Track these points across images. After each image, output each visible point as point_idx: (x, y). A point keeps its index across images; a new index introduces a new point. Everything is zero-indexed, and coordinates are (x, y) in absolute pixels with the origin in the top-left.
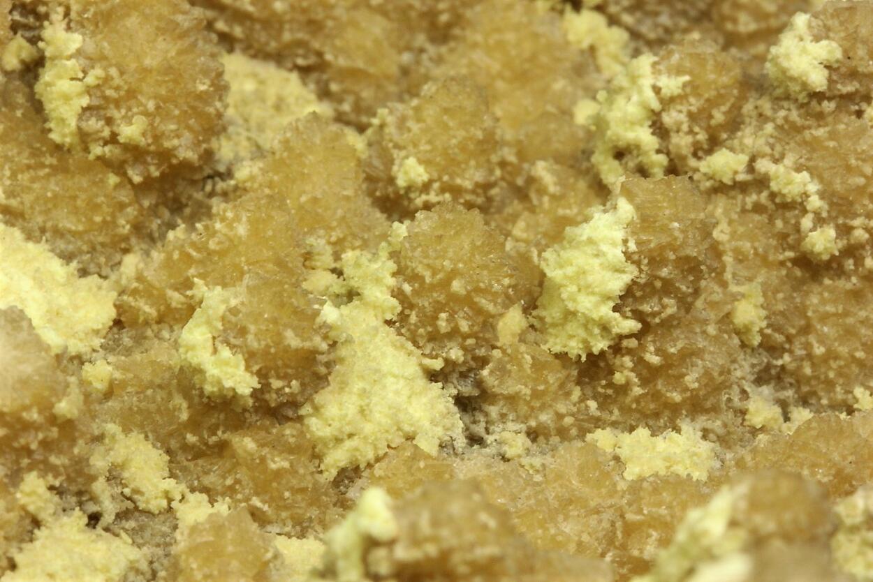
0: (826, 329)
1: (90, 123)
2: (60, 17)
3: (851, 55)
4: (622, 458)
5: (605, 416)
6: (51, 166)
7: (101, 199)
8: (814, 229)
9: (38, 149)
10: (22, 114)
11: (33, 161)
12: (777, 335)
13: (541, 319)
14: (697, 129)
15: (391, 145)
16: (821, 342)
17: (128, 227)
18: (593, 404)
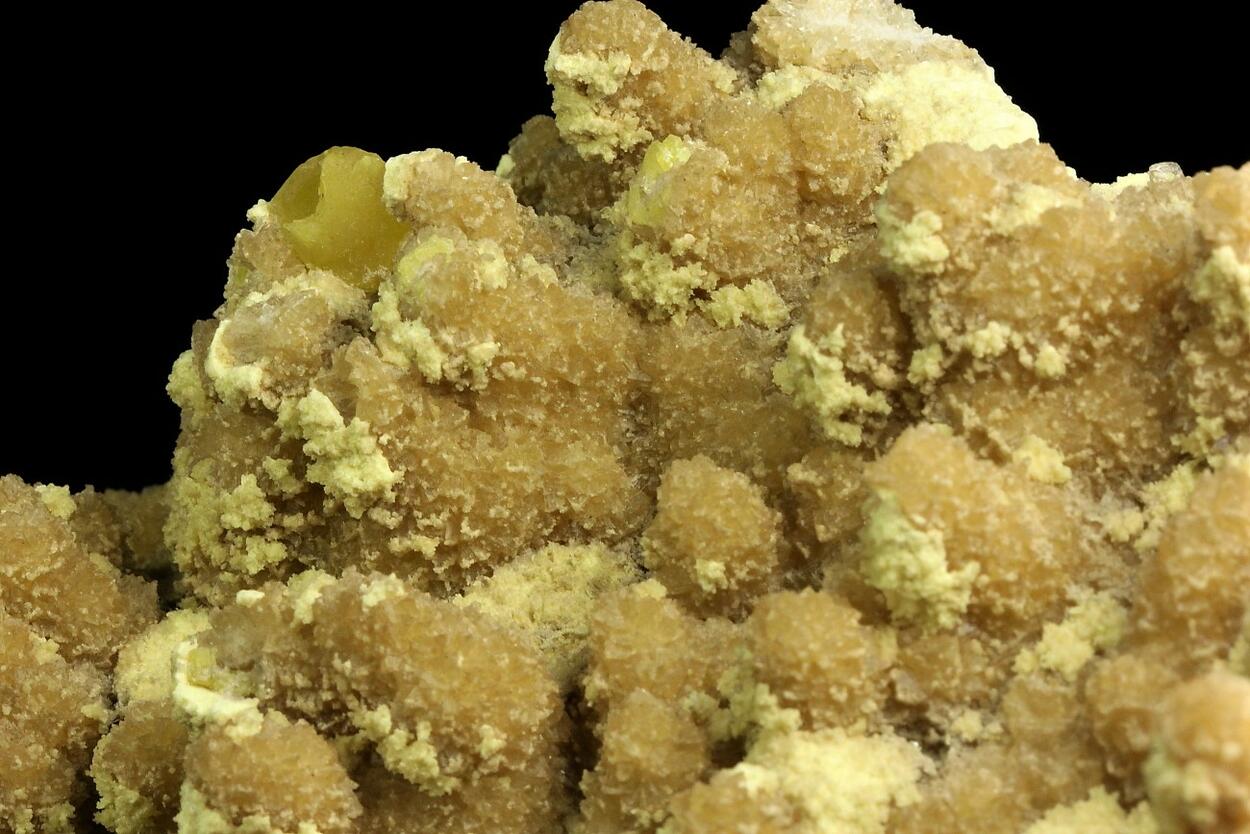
0: (1110, 417)
1: (451, 764)
2: (356, 703)
3: (943, 209)
4: (1053, 668)
5: (1013, 643)
6: (451, 813)
7: (510, 805)
8: (1035, 359)
9: (431, 810)
10: (396, 793)
11: (435, 821)
12: (1078, 454)
13: (903, 618)
14: (882, 354)
15: (673, 561)
16: (1116, 430)
17: (546, 803)
18: (996, 643)
